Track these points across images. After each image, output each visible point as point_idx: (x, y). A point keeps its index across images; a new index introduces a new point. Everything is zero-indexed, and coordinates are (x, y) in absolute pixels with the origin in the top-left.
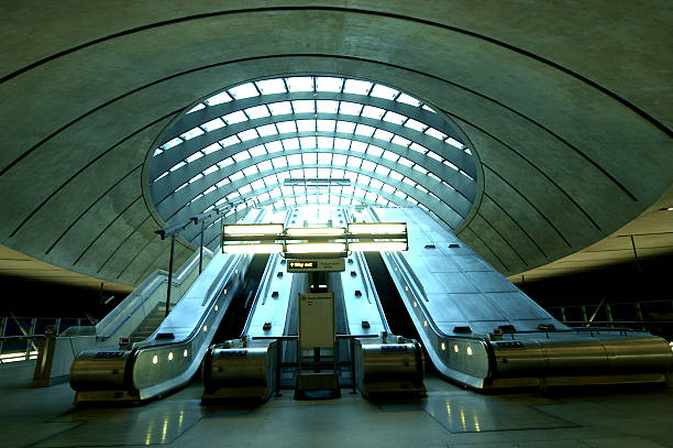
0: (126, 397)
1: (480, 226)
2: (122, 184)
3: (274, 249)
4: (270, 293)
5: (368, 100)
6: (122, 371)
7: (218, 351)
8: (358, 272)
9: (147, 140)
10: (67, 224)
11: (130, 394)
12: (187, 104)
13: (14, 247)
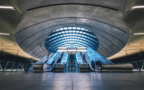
0: (41, 71)
1: (100, 50)
2: (42, 42)
3: (66, 51)
4: (64, 58)
5: (80, 30)
6: (41, 67)
7: (56, 64)
8: (79, 56)
9: (47, 36)
10: (33, 48)
11: (42, 70)
12: (53, 31)
13: (24, 51)
